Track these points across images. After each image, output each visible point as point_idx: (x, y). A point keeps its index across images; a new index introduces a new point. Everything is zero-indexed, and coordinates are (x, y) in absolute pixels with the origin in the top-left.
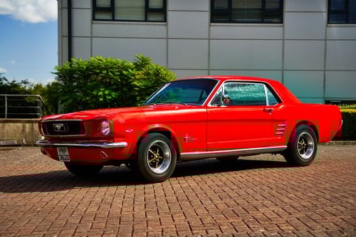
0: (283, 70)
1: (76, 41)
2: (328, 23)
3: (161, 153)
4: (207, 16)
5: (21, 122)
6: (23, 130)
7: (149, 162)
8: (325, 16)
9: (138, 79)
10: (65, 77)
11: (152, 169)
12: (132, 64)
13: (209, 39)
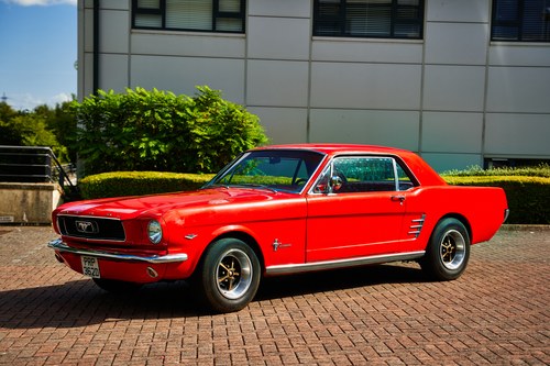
0: (421, 111)
1: (105, 60)
2: (492, 40)
3: (238, 268)
4: (307, 25)
5: (20, 188)
6: (24, 201)
7: (219, 281)
8: (487, 28)
9: (201, 124)
10: (87, 117)
11: (223, 291)
12: (191, 100)
13: (310, 61)
